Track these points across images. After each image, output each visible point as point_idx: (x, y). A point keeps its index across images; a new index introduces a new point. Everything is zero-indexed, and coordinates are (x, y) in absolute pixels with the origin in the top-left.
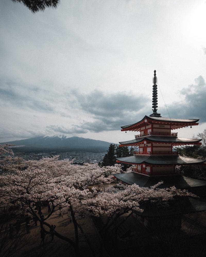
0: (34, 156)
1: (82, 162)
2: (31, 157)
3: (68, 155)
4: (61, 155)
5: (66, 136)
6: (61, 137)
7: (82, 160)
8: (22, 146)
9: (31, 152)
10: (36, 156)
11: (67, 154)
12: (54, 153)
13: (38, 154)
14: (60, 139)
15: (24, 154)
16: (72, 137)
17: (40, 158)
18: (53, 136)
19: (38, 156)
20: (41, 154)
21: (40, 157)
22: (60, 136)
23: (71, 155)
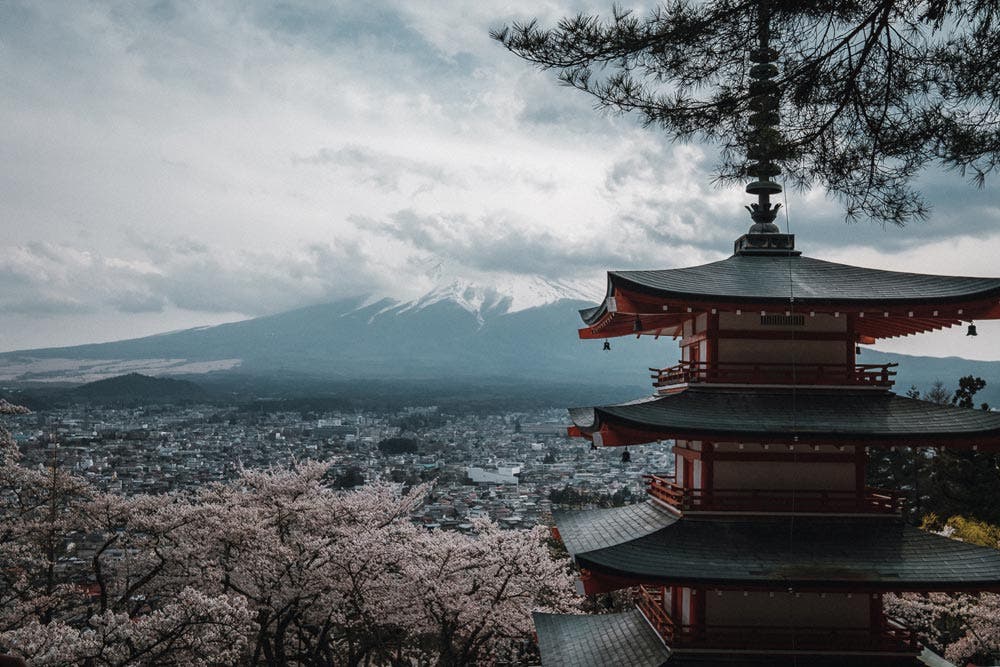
0: (296, 433)
1: (616, 484)
2: (272, 437)
3: (518, 429)
4: (473, 433)
5: (508, 294)
6: (476, 304)
7: (614, 472)
8: (227, 365)
9: (273, 407)
10: (307, 433)
11: (513, 422)
12: (421, 417)
13: (321, 423)
14: (467, 316)
15: (233, 422)
16: (550, 300)
17: (328, 446)
18: (425, 299)
19: (323, 434)
20: (338, 423)
21: (330, 441)
22: (468, 295)
23: (537, 435)
